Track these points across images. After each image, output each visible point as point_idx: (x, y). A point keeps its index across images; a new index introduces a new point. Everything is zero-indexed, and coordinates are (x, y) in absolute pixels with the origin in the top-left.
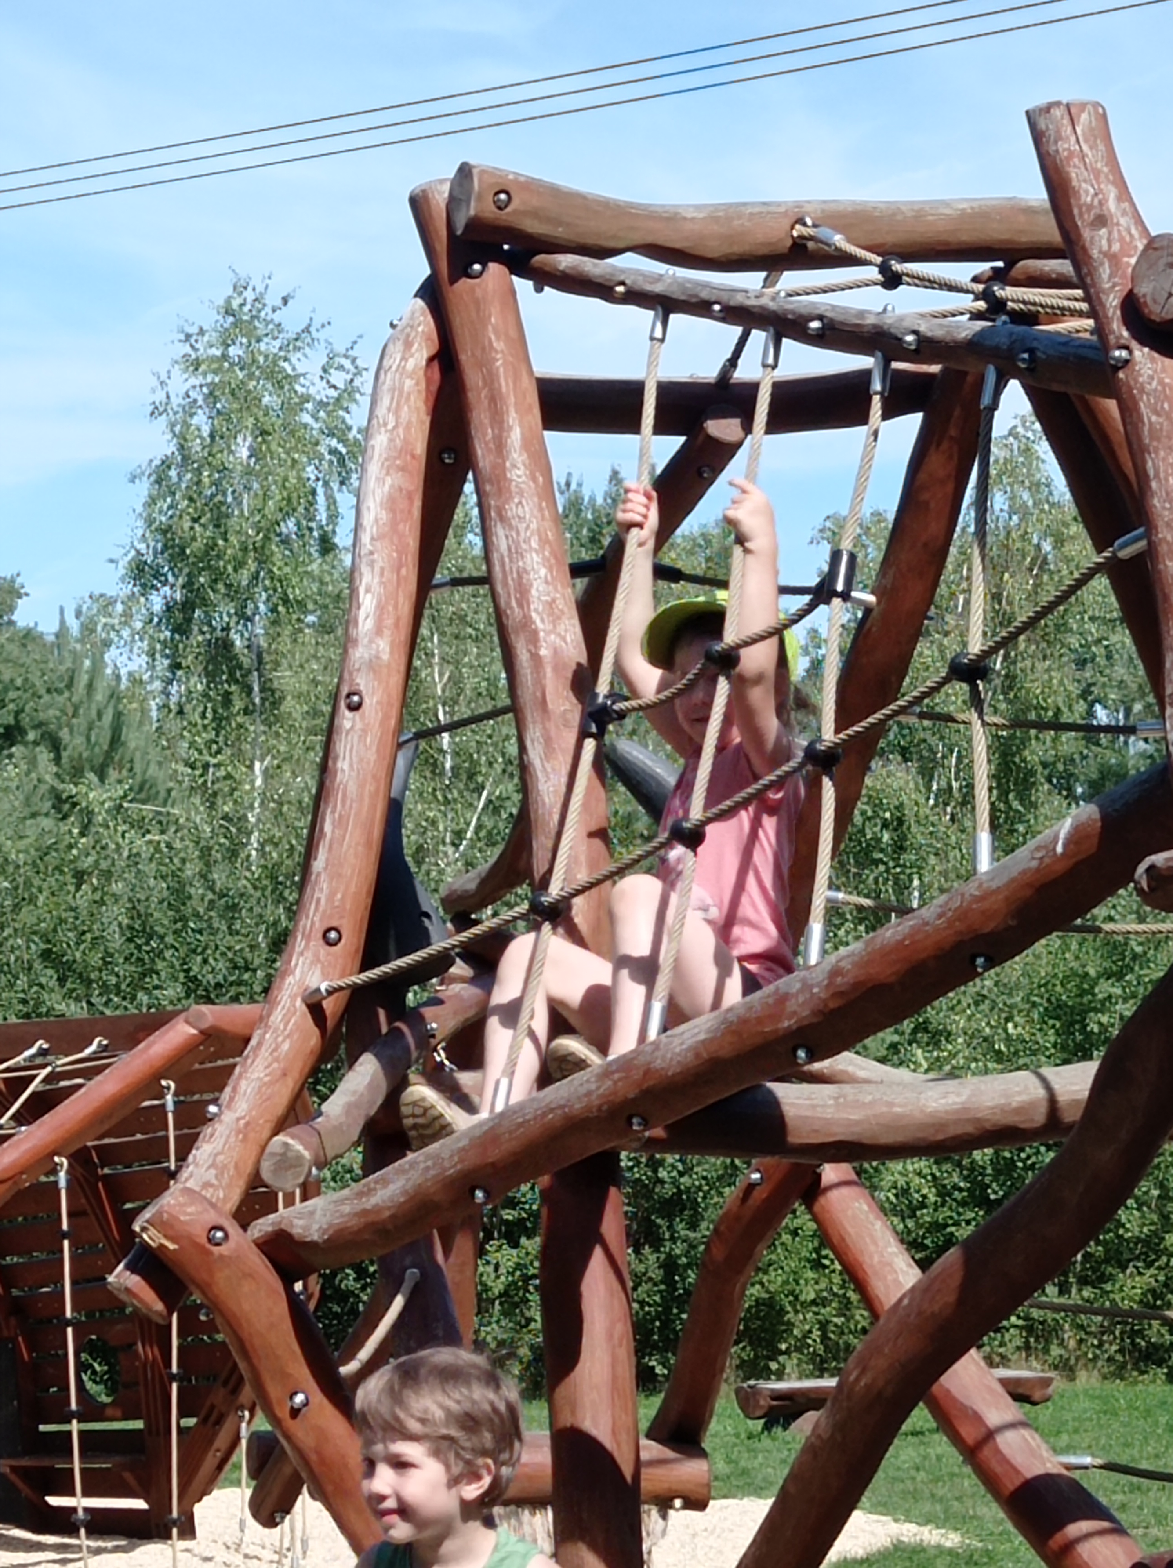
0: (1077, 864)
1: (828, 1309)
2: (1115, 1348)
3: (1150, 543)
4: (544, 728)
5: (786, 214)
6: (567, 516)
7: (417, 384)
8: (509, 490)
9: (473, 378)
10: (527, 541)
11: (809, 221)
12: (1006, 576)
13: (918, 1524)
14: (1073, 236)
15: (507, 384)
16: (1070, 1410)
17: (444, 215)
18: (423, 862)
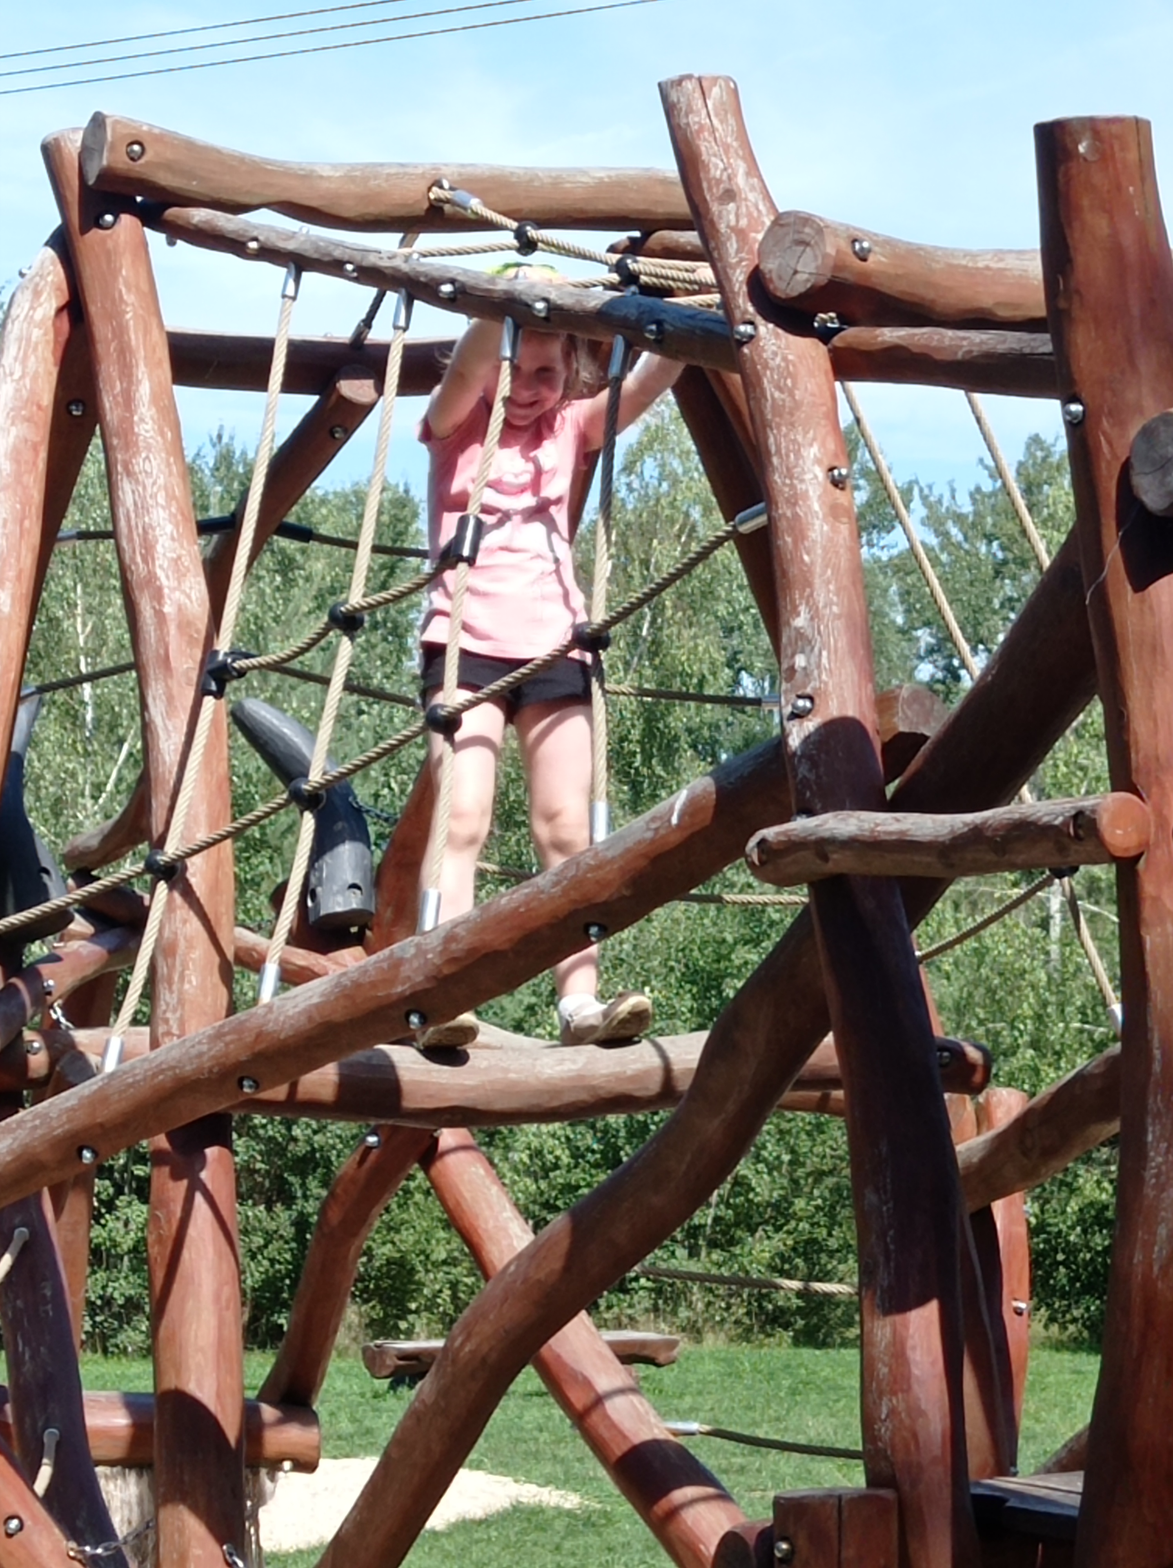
0: (692, 835)
1: (459, 1269)
2: (742, 1311)
3: (770, 518)
4: (167, 685)
5: (423, 176)
6: (218, 469)
7: (45, 334)
8: (136, 444)
9: (102, 330)
10: (154, 496)
11: (446, 184)
12: (655, 542)
13: (539, 1485)
14: (702, 210)
15: (137, 338)
16: (695, 1372)
17: (76, 164)
18: (61, 814)
